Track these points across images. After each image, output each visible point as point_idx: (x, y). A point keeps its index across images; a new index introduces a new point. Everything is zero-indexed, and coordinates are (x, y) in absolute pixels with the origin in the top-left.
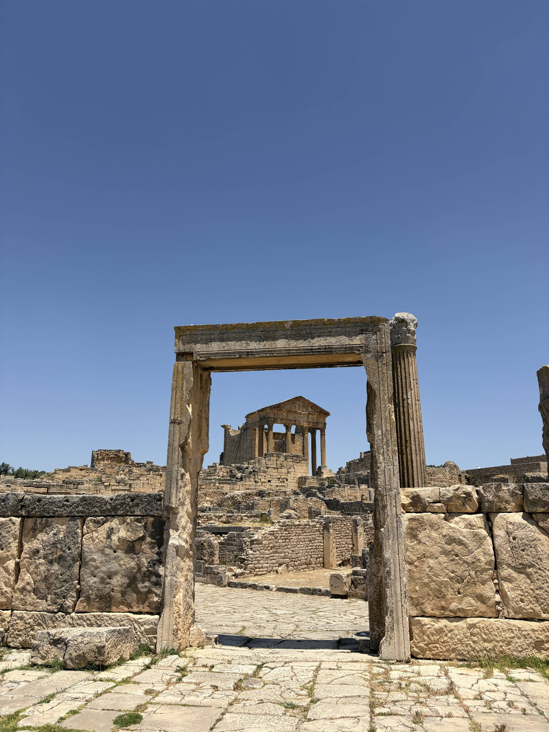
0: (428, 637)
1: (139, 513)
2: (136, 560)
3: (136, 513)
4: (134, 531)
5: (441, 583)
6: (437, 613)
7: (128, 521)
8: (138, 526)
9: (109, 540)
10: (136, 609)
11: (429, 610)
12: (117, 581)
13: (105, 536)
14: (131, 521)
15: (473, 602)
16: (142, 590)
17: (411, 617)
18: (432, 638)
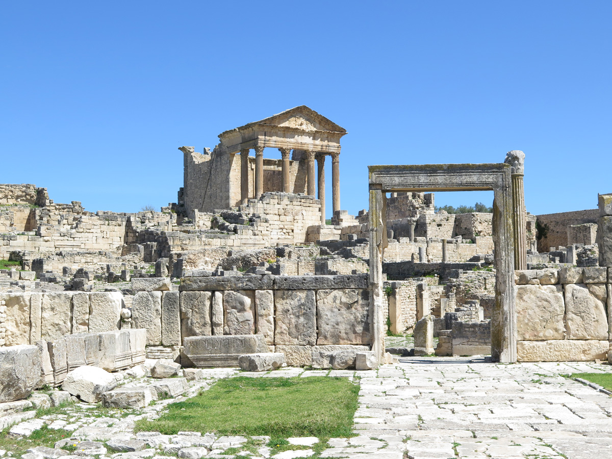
0: (526, 350)
1: (353, 287)
2: (353, 314)
3: (351, 287)
4: (351, 297)
5: (535, 323)
6: (532, 338)
7: (347, 292)
8: (353, 295)
9: (335, 303)
10: (354, 343)
11: (527, 337)
12: (342, 328)
13: (332, 301)
14: (349, 292)
15: (552, 332)
16: (358, 332)
17: (518, 341)
18: (528, 351)
